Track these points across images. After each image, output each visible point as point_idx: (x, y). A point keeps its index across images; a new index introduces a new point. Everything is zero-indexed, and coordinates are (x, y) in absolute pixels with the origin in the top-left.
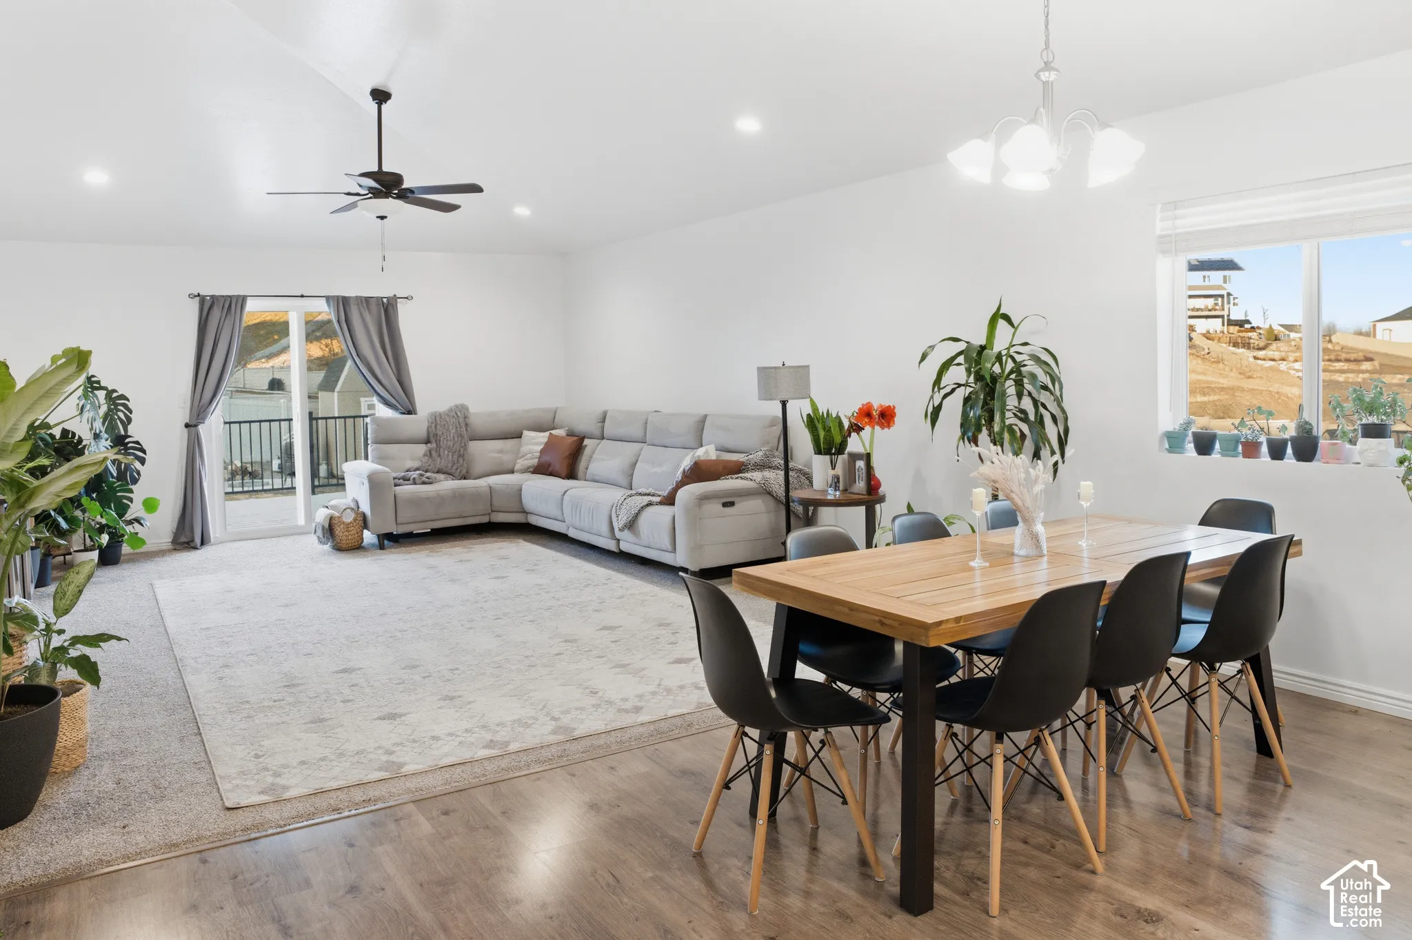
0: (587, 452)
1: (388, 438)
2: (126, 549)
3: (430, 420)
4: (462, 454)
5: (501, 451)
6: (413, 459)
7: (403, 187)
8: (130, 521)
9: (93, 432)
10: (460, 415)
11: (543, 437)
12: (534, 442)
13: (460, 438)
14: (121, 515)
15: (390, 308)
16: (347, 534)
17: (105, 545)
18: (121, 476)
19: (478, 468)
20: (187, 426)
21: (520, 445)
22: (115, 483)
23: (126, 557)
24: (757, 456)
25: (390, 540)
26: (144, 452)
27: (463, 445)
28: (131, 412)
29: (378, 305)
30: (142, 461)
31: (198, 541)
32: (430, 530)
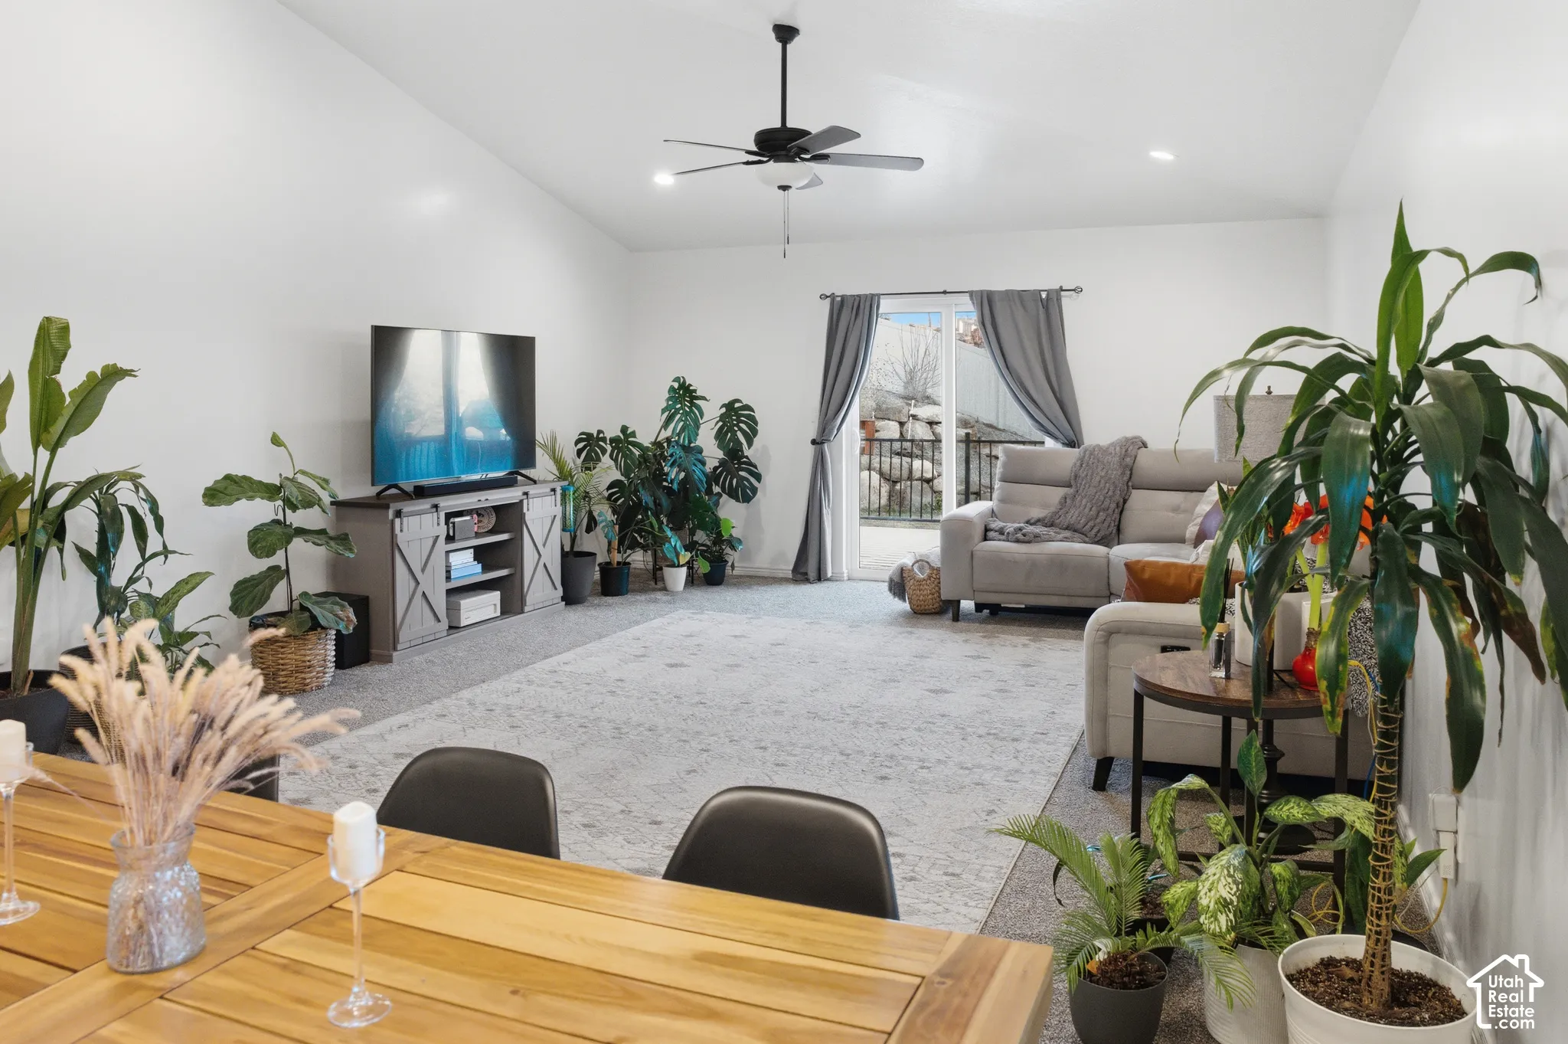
1: (1026, 476)
3: (1090, 457)
5: (1177, 509)
13: (1120, 484)
15: (1052, 304)
16: (918, 593)
20: (814, 442)
26: (760, 470)
27: (1125, 494)
29: (1035, 302)
31: (812, 574)
32: (1023, 606)
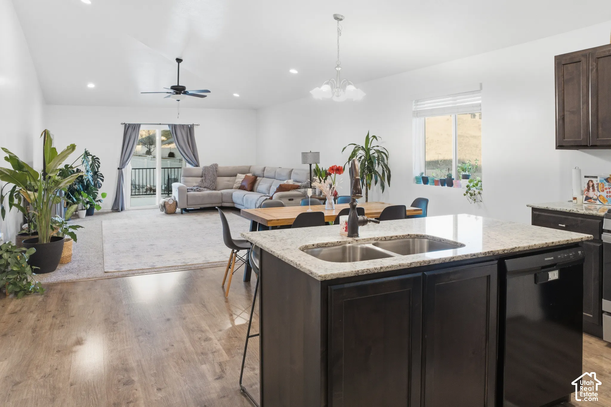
0: (258, 182)
1: (188, 175)
2: (95, 211)
3: (203, 169)
4: (214, 181)
5: (229, 181)
6: (196, 183)
7: (185, 91)
8: (97, 201)
9: (86, 170)
10: (215, 167)
11: (243, 176)
12: (240, 177)
13: (213, 176)
14: (94, 199)
15: (191, 128)
16: (170, 208)
17: (88, 208)
18: (95, 185)
19: (219, 187)
20: (118, 169)
21: (236, 179)
22: (93, 187)
23: (95, 214)
24: (304, 184)
25: (186, 211)
26: (103, 177)
27: (214, 178)
28: (100, 163)
29: (187, 128)
30: (103, 180)
31: (120, 209)
32: (199, 208)
